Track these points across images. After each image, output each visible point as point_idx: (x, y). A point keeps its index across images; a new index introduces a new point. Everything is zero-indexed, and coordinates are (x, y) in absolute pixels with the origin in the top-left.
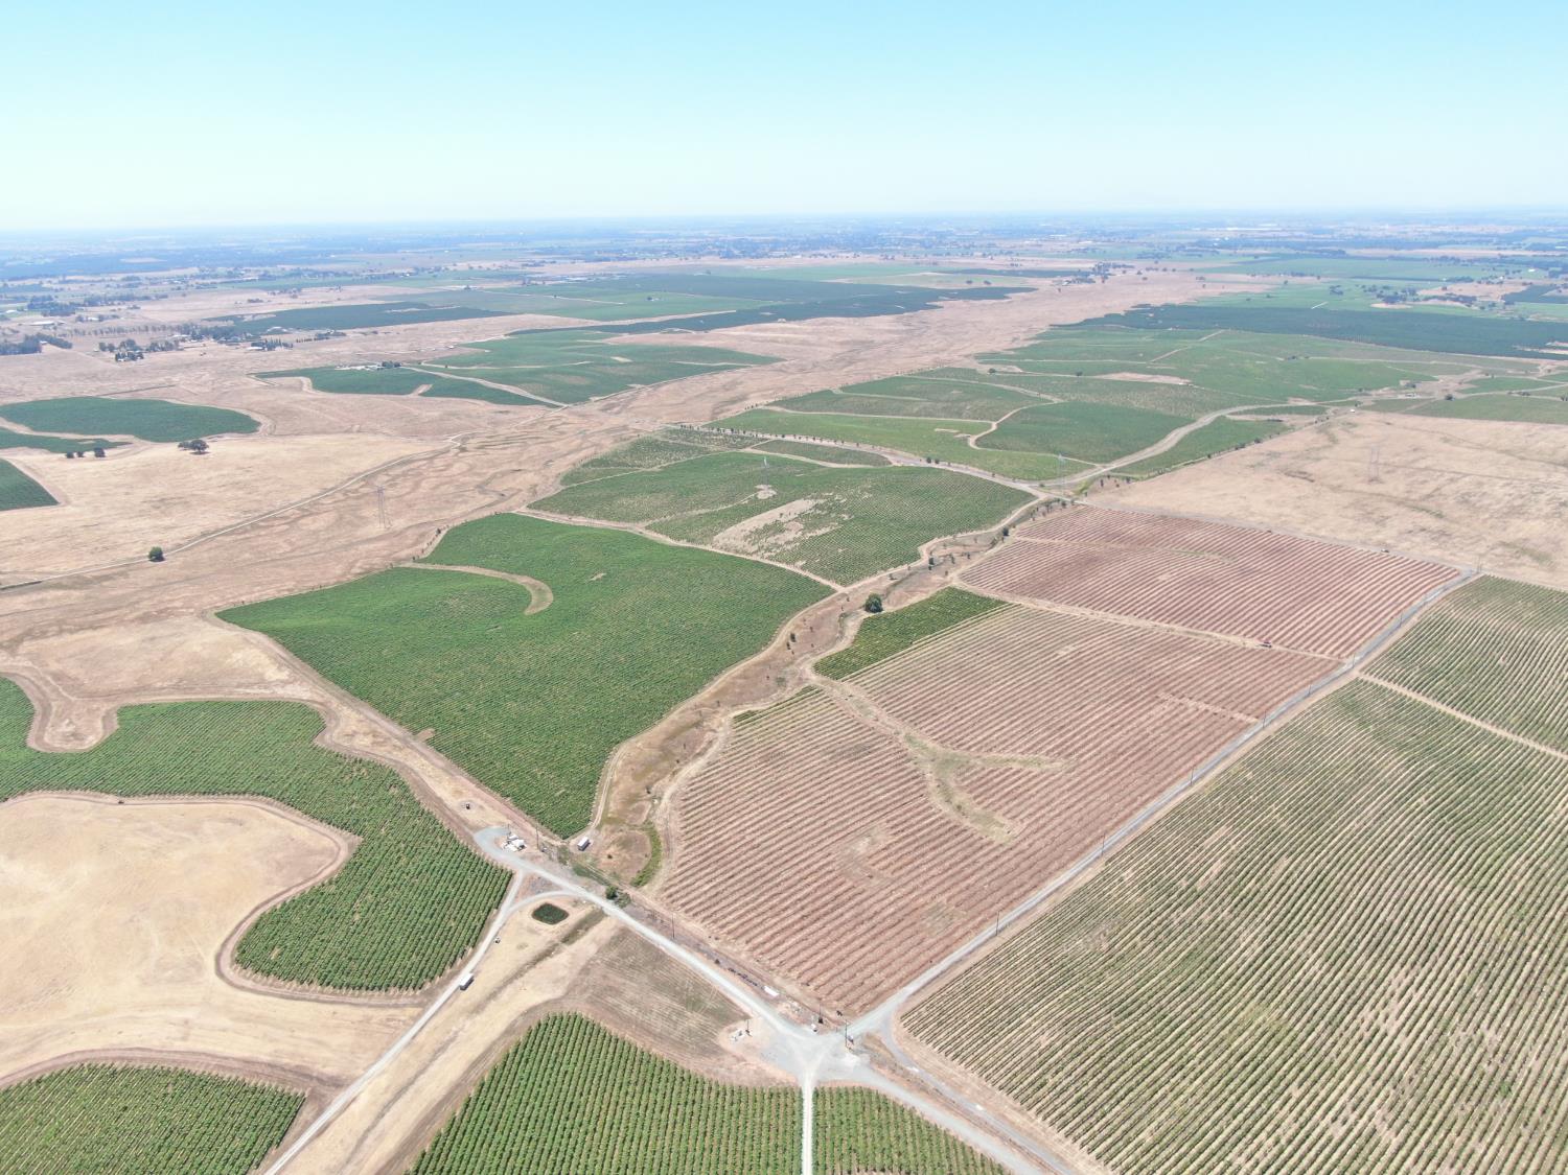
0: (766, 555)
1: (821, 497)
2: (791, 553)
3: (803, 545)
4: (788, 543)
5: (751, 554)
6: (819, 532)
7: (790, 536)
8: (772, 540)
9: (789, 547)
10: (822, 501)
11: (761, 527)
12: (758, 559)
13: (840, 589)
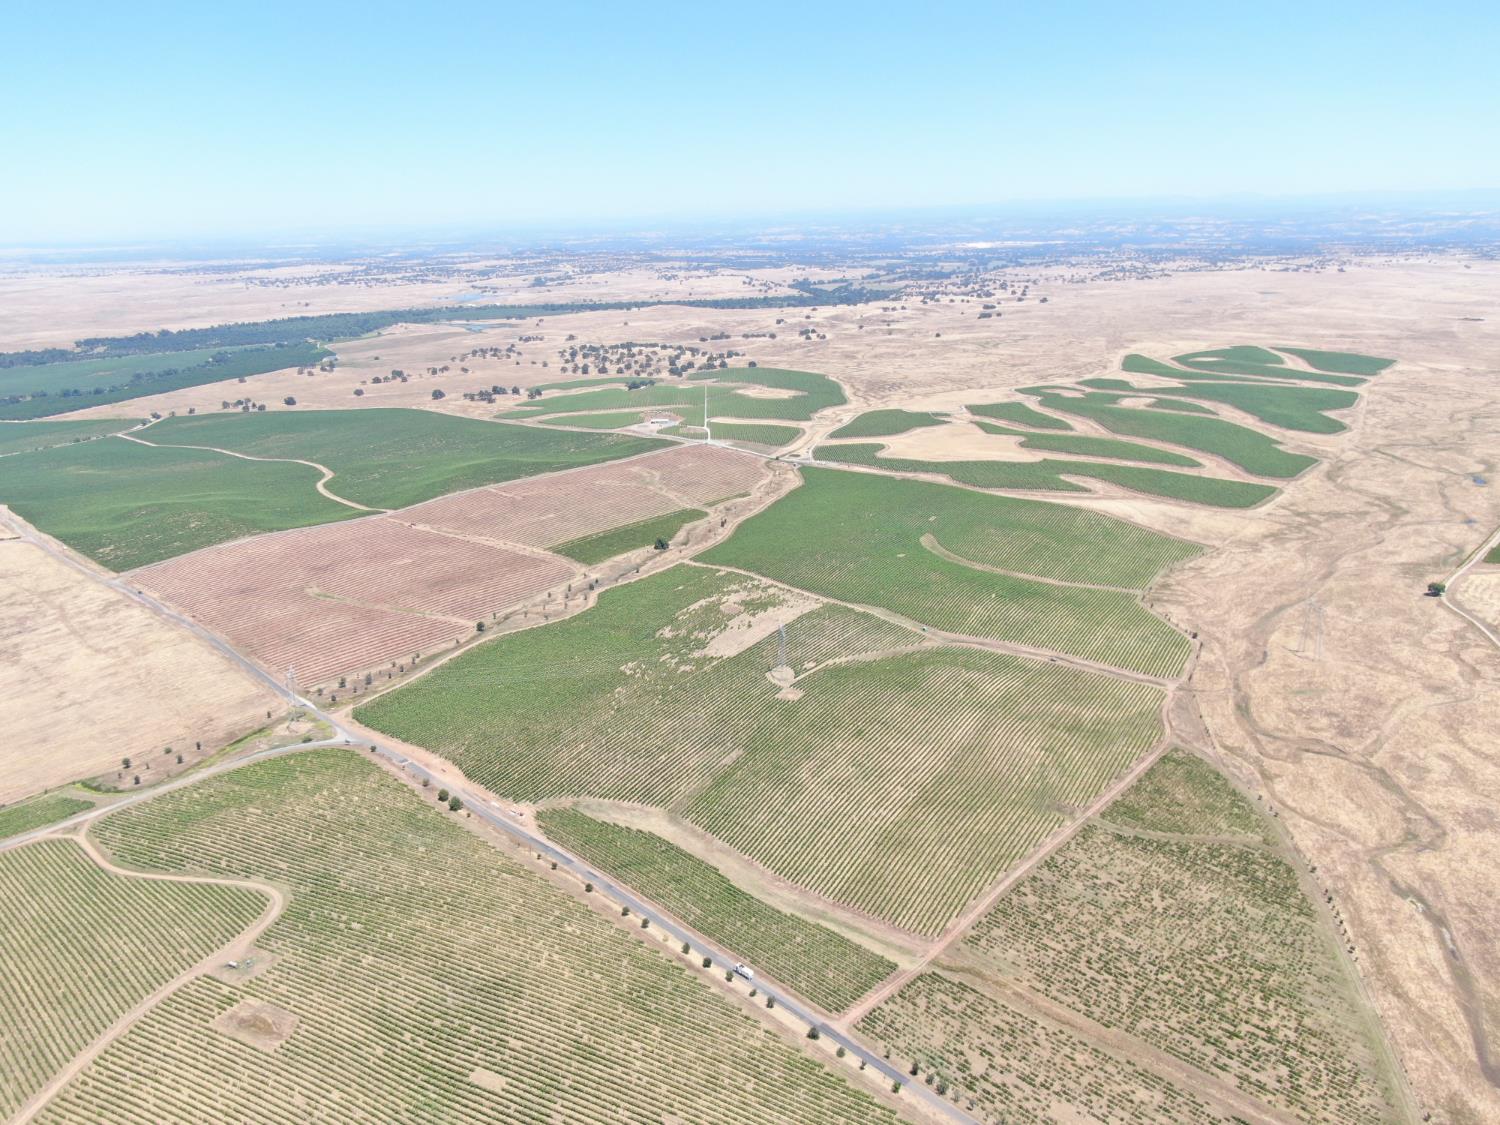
0: (756, 583)
1: (697, 661)
2: (731, 582)
3: (718, 589)
4: (737, 591)
5: (772, 586)
6: (703, 602)
7: (734, 598)
8: (755, 595)
9: (735, 587)
10: (696, 654)
11: (770, 609)
12: (764, 580)
13: (686, 561)
